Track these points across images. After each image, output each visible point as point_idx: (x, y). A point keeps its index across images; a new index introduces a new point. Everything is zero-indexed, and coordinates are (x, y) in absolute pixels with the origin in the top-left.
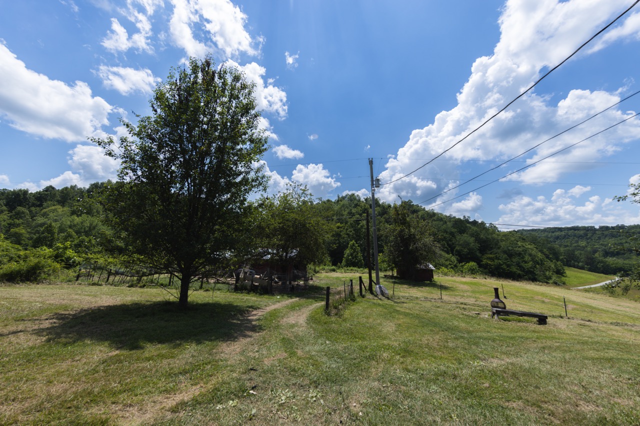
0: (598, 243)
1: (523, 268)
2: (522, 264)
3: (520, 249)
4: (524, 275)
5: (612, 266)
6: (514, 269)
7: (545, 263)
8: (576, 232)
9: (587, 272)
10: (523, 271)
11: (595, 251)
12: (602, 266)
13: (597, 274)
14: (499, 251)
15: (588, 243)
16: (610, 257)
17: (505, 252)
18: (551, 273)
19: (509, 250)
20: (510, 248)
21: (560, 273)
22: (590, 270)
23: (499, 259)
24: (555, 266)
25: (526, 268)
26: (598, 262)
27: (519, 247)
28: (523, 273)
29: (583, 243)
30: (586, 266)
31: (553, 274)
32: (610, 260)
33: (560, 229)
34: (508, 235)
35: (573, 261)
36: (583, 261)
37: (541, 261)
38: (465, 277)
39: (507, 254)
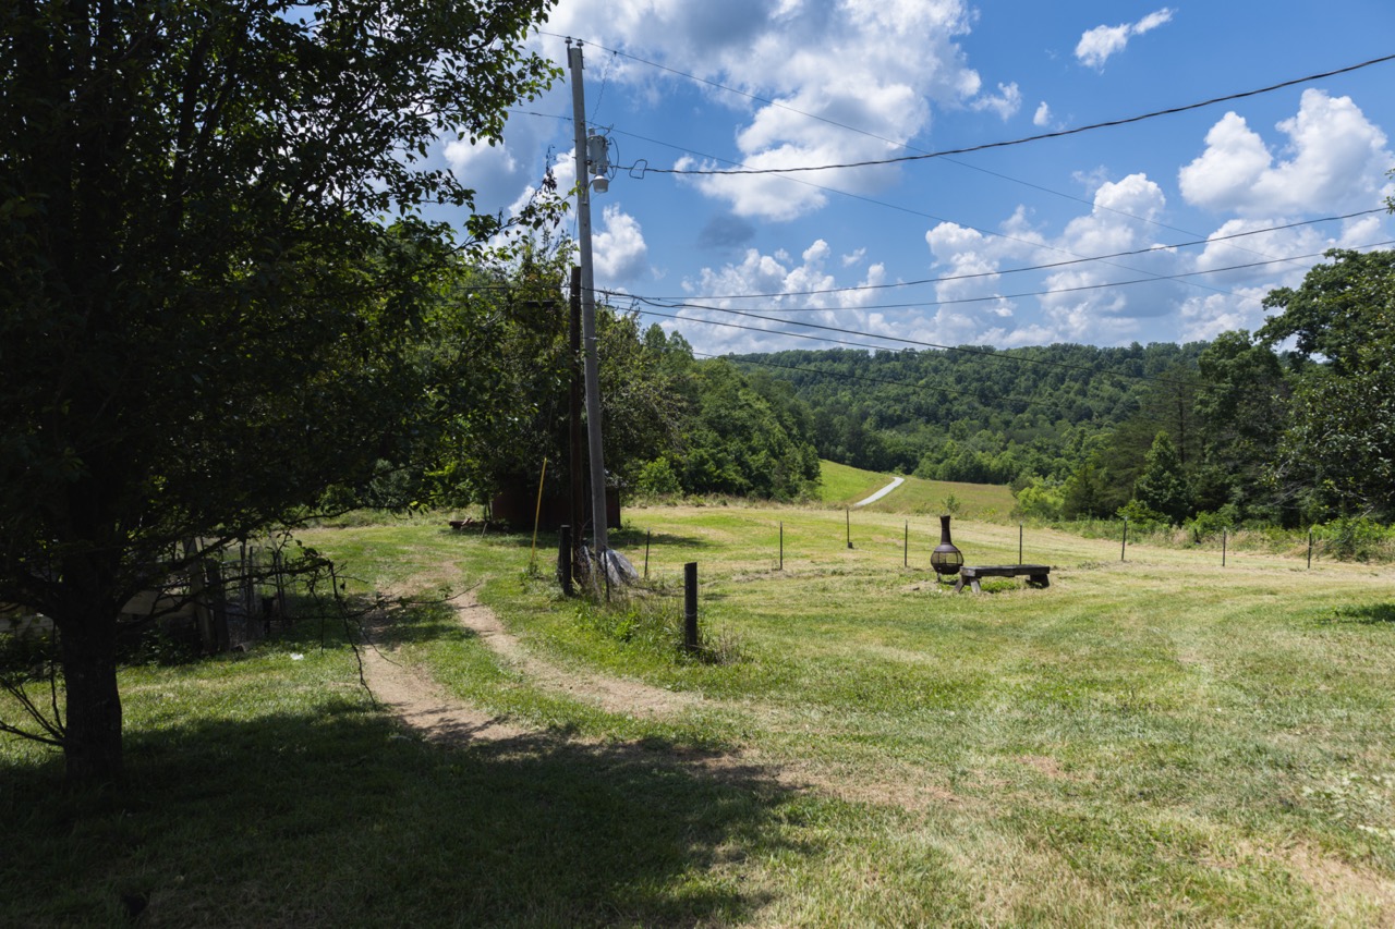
0: (871, 393)
1: (749, 467)
2: (747, 456)
3: (743, 414)
4: (750, 489)
5: (888, 451)
6: (732, 473)
7: (787, 450)
8: (836, 365)
9: (848, 467)
10: (748, 477)
11: (864, 416)
12: (874, 452)
13: (865, 472)
14: (698, 420)
15: (854, 394)
16: (887, 428)
17: (711, 424)
18: (798, 476)
19: (720, 417)
20: (723, 412)
21: (810, 473)
22: (856, 464)
23: (699, 446)
24: (804, 459)
25: (754, 467)
26: (869, 443)
27: (741, 407)
28: (747, 481)
29: (845, 396)
30: (848, 454)
31: (800, 480)
32: (888, 436)
33: (807, 357)
34: (719, 373)
35: (826, 443)
36: (844, 442)
37: (780, 445)
38: (676, 505)
39: (716, 429)
